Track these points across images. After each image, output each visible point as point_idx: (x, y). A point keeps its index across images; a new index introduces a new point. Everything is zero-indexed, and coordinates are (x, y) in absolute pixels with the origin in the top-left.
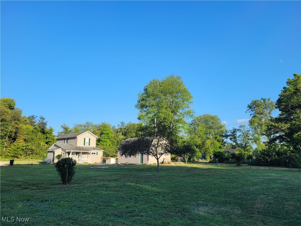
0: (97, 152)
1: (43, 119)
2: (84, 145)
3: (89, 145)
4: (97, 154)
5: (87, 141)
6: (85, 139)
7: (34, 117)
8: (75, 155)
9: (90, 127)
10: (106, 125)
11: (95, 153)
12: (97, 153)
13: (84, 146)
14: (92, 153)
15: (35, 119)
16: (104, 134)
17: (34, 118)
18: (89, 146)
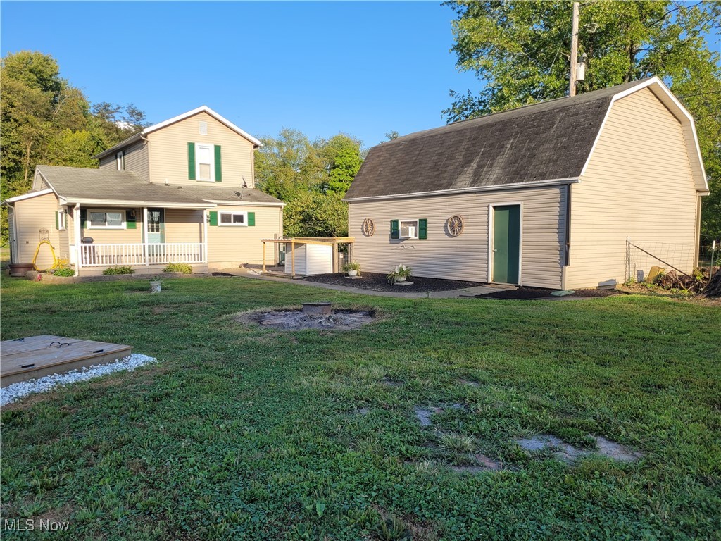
0: (251, 210)
1: (138, 114)
2: (192, 175)
3: (219, 177)
4: (252, 222)
5: (205, 156)
6: (191, 147)
7: (110, 108)
8: (124, 225)
9: (295, 148)
10: (343, 142)
11: (239, 219)
12: (252, 216)
13: (192, 183)
14: (226, 218)
15: (115, 115)
16: (338, 166)
17: (112, 112)
18: (218, 184)
